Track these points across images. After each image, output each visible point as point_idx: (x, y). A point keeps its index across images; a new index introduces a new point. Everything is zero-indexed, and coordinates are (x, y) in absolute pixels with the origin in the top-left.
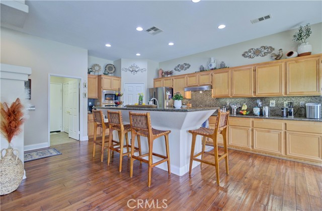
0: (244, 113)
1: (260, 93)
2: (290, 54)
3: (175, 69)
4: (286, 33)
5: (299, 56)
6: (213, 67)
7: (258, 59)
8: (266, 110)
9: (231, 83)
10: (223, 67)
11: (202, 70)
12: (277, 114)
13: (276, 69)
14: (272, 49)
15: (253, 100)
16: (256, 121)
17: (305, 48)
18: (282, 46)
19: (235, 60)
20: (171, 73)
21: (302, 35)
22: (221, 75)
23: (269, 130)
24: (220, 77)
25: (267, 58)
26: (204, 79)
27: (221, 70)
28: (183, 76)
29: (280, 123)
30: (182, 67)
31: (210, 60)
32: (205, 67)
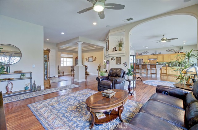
0: (167, 66)
1: (171, 61)
2: (179, 52)
3: (143, 53)
4: (178, 47)
5: (181, 53)
6: (157, 53)
7: (170, 52)
9: (163, 58)
10: (160, 54)
11: (153, 54)
13: (175, 55)
14: (174, 50)
17: (182, 51)
18: (177, 50)
19: (164, 52)
20: (141, 54)
21: (181, 48)
24: (160, 57)
25: (173, 52)
26: (155, 57)
28: (147, 56)
30: (145, 53)
31: (156, 51)
32: (154, 53)
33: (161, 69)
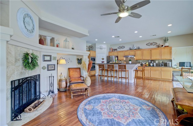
0: (147, 65)
1: (153, 59)
2: (162, 46)
3: (118, 48)
4: (161, 38)
5: (165, 47)
6: (135, 48)
7: (152, 47)
8: (155, 64)
9: (142, 55)
10: (139, 49)
11: (130, 49)
12: (158, 65)
13: (158, 51)
14: (157, 43)
16: (152, 68)
17: (167, 44)
18: (160, 43)
19: (143, 46)
20: (116, 50)
21: (166, 40)
22: (139, 51)
23: (156, 71)
24: (138, 52)
25: (155, 47)
26: (132, 53)
27: (139, 50)
28: (123, 51)
29: (159, 68)
30: (121, 48)
31: (134, 45)
32: (132, 48)
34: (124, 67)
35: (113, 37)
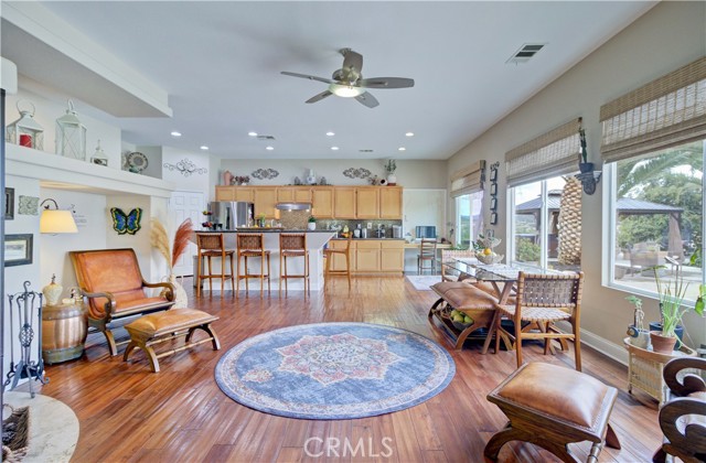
0: (347, 235)
1: (361, 215)
2: (383, 182)
3: (253, 175)
4: (380, 161)
5: (389, 184)
6: (313, 181)
7: (358, 181)
8: (365, 231)
9: (334, 202)
10: (323, 183)
11: (298, 184)
12: (374, 235)
13: (373, 193)
14: (370, 173)
15: (353, 223)
16: (360, 242)
17: (392, 179)
18: (378, 173)
19: (336, 177)
20: (246, 180)
21: (390, 168)
22: (323, 192)
23: (369, 250)
24: (322, 196)
25: (364, 182)
26: (304, 195)
27: (323, 187)
28: (271, 188)
29: (376, 243)
30: (265, 174)
31: (308, 172)
32: (302, 181)
33: (327, 252)
34: (298, 241)
35: (253, 134)
